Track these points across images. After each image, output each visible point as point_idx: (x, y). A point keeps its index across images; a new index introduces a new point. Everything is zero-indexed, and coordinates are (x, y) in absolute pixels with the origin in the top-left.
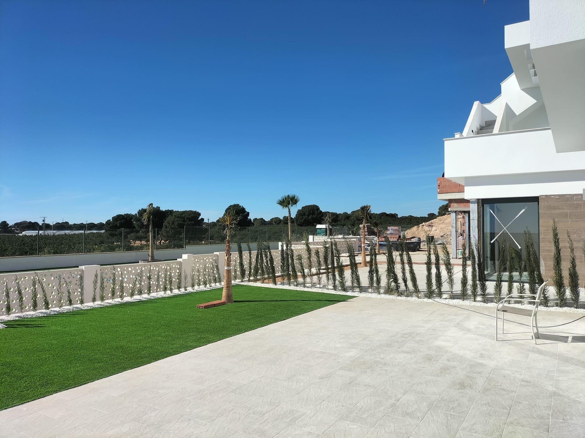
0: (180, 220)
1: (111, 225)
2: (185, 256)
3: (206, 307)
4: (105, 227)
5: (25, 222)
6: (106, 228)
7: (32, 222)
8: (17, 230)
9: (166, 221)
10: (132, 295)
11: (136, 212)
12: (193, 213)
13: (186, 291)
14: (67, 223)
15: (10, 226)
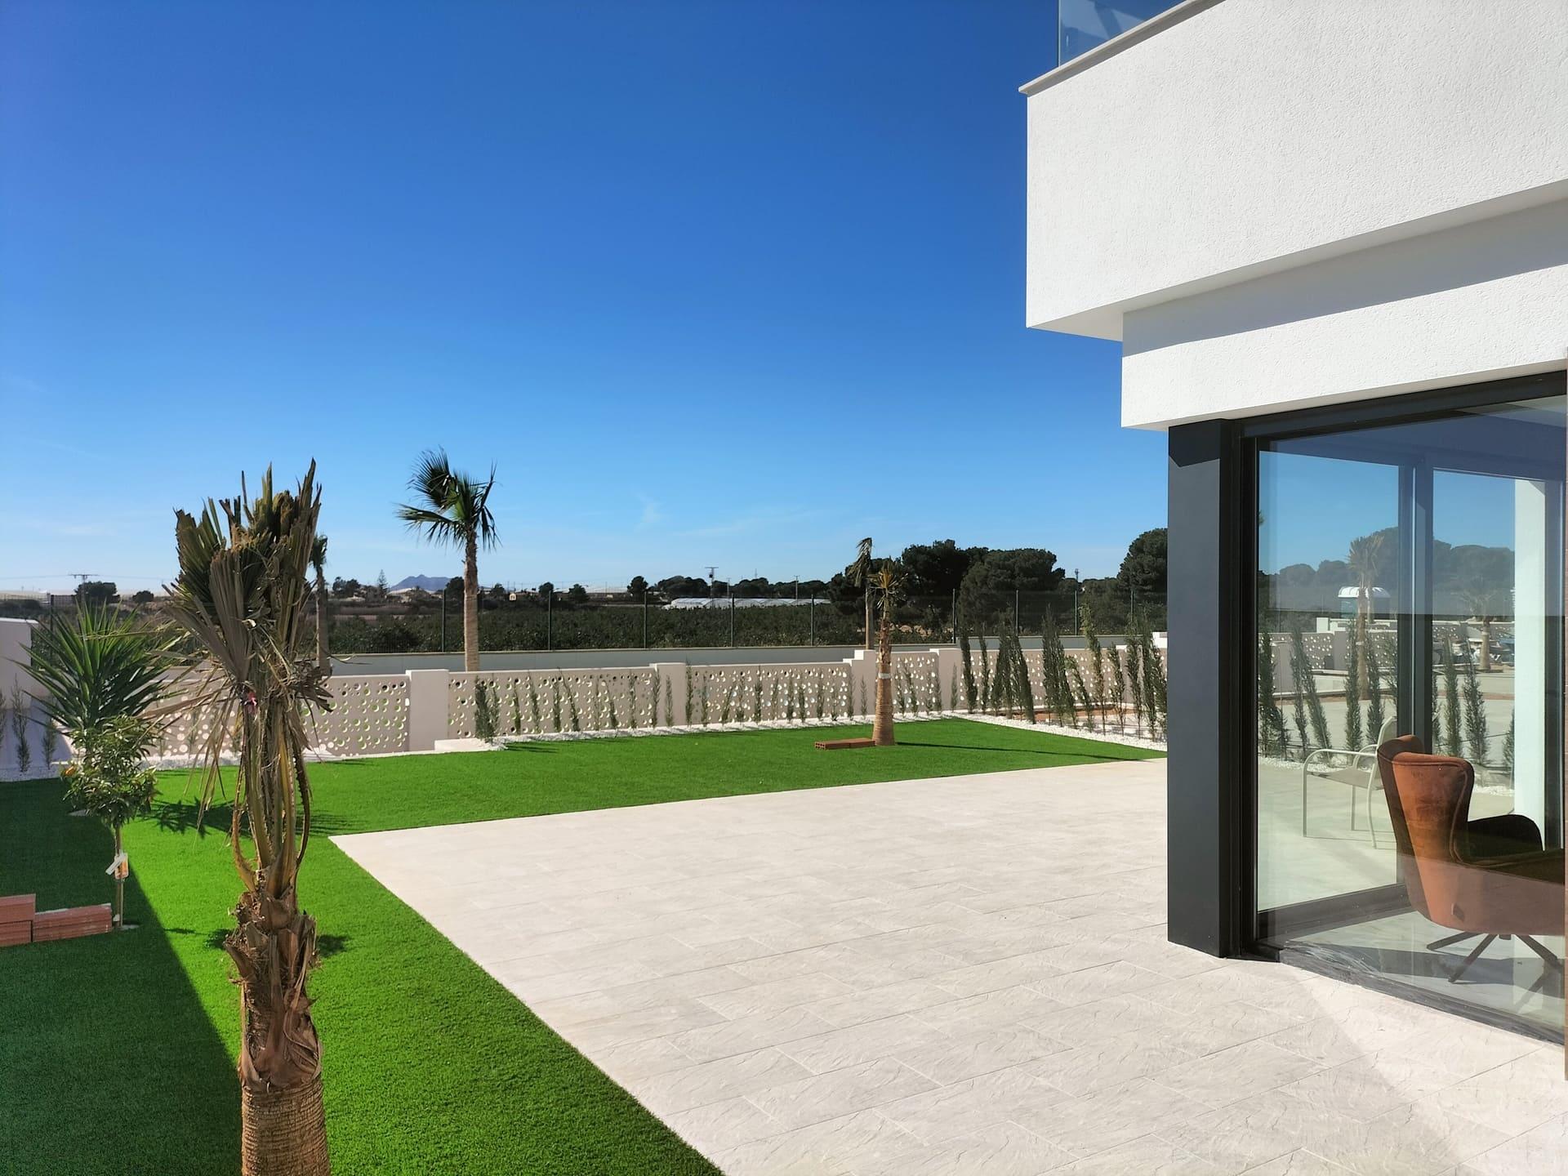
0: (1002, 574)
1: (842, 587)
2: (859, 654)
3: (828, 747)
4: (830, 590)
5: (678, 579)
6: (833, 592)
7: (693, 578)
8: (663, 596)
9: (967, 577)
10: (725, 719)
11: (899, 555)
12: (1035, 555)
13: (834, 723)
14: (763, 580)
15: (650, 588)
